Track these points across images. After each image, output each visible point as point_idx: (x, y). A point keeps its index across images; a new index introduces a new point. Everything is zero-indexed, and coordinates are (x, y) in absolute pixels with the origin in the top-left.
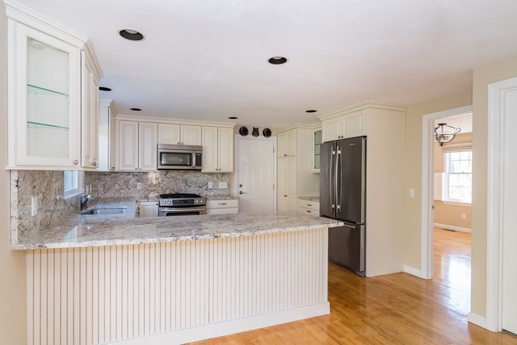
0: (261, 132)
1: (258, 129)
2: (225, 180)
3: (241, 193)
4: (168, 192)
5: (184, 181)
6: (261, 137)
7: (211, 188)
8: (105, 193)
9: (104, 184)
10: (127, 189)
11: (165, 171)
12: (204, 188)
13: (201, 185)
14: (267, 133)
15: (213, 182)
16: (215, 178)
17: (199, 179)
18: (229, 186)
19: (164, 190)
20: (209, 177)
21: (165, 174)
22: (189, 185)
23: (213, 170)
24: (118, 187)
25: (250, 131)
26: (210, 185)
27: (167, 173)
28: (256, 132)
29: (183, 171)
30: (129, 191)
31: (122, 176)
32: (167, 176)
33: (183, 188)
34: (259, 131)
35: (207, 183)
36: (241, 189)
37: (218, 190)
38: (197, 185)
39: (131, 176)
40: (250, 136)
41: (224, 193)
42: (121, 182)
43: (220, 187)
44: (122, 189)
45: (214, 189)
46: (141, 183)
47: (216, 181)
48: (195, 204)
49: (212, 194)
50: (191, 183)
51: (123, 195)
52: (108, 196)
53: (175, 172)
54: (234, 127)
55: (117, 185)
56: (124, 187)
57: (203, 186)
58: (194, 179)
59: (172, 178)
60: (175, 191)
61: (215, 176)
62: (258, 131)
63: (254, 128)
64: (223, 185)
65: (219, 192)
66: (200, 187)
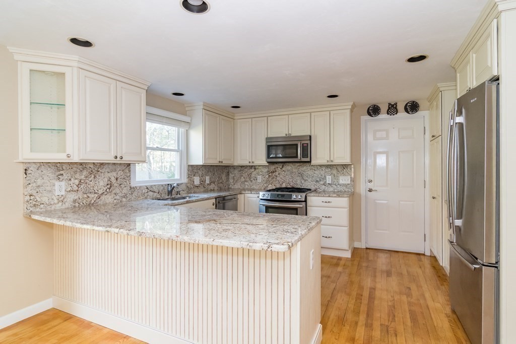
0: (401, 107)
1: (396, 104)
2: (347, 173)
3: (370, 190)
4: (284, 186)
5: (299, 175)
6: (402, 114)
7: (330, 182)
8: (234, 184)
9: (233, 177)
10: (250, 182)
11: (282, 164)
12: (322, 183)
13: (318, 180)
14: (413, 107)
15: (333, 175)
16: (335, 172)
17: (316, 172)
18: (353, 180)
19: (281, 183)
20: (327, 170)
21: (281, 167)
22: (305, 178)
23: (324, 161)
24: (244, 180)
25: (384, 108)
26: (329, 179)
27: (283, 166)
28: (392, 109)
29: (299, 164)
30: (251, 184)
31: (246, 170)
32: (284, 169)
33: (299, 182)
34: (398, 108)
35: (325, 177)
36: (370, 185)
37: (339, 186)
38: (314, 179)
39: (253, 170)
40: (383, 116)
41: (347, 190)
42: (245, 175)
43: (341, 182)
44: (246, 181)
45: (334, 184)
46: (260, 176)
47: (336, 175)
48: (292, 199)
49: (331, 189)
50: (307, 177)
51: (247, 186)
52: (236, 187)
53: (291, 164)
54: (350, 107)
55: (242, 177)
56: (248, 179)
57: (320, 180)
58: (310, 173)
59: (288, 171)
60: (291, 185)
61: (335, 169)
62: (396, 108)
63: (390, 104)
64: (344, 180)
65: (340, 188)
66: (317, 181)
